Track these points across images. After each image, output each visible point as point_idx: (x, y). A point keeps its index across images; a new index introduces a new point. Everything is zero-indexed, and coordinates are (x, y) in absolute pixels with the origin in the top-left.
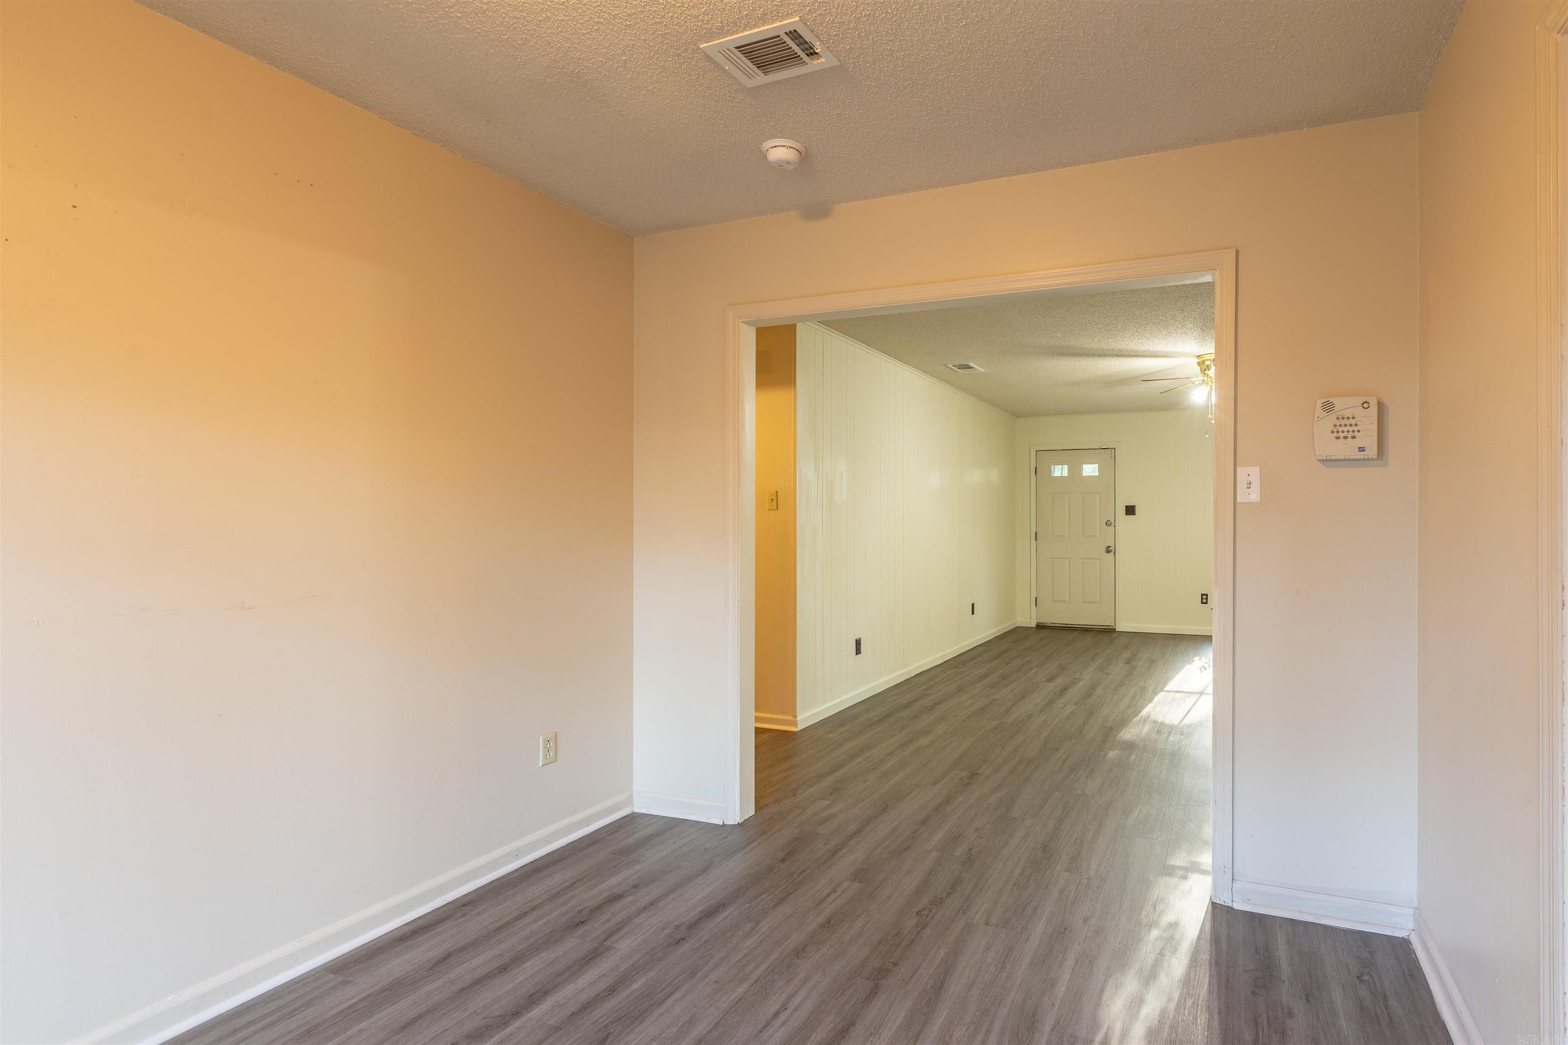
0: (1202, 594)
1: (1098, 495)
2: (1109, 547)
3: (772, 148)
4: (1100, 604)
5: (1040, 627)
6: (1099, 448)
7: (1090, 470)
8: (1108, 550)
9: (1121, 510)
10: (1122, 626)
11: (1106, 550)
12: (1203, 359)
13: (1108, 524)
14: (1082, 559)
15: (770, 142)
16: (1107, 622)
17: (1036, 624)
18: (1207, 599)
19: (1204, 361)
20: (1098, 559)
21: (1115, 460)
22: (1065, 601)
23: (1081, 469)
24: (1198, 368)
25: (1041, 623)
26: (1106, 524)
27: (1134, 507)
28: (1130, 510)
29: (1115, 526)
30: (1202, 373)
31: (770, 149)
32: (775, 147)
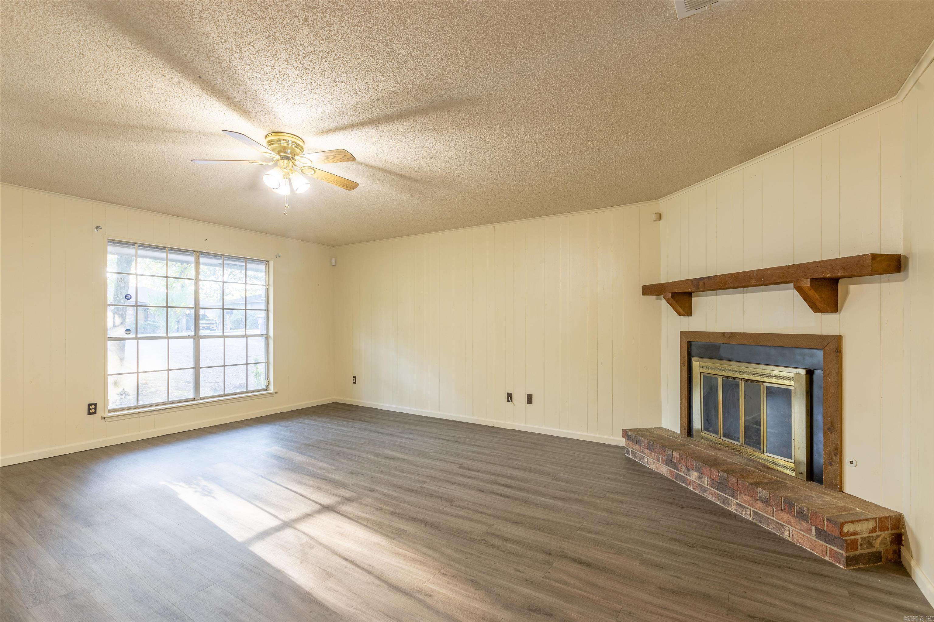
18: (95, 409)
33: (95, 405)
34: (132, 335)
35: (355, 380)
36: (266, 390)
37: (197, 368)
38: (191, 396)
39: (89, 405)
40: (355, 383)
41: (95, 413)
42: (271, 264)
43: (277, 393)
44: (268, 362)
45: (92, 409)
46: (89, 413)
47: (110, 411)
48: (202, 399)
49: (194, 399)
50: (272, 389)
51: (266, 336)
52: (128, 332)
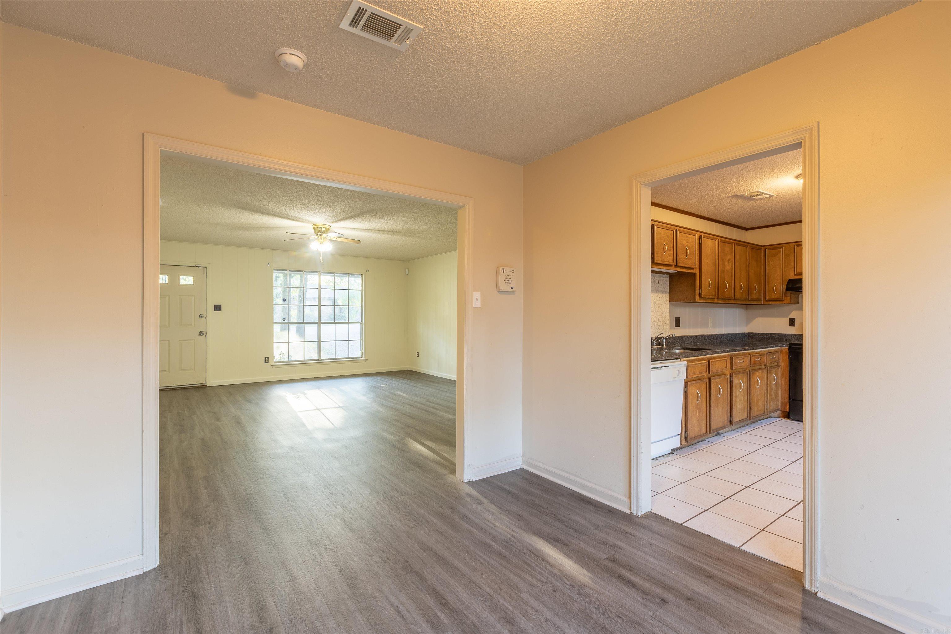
1: (193, 298)
2: (201, 332)
3: (290, 54)
4: (195, 370)
6: (195, 266)
7: (187, 280)
8: (201, 334)
9: (211, 308)
10: (211, 383)
11: (199, 334)
12: (318, 226)
13: (201, 316)
14: (180, 340)
15: (292, 50)
16: (201, 381)
18: (268, 360)
19: (317, 228)
20: (193, 340)
21: (206, 275)
23: (179, 279)
24: (313, 231)
26: (199, 317)
27: (220, 305)
28: (218, 308)
29: (206, 318)
30: (315, 233)
31: (288, 54)
32: (293, 55)
33: (268, 358)
34: (286, 321)
35: (418, 354)
36: (361, 358)
37: (319, 342)
38: (317, 358)
39: (265, 358)
40: (418, 356)
41: (268, 362)
42: (364, 276)
43: (367, 360)
44: (362, 340)
45: (267, 360)
46: (265, 362)
47: (275, 362)
48: (322, 360)
49: (318, 360)
50: (364, 358)
51: (361, 323)
52: (284, 319)
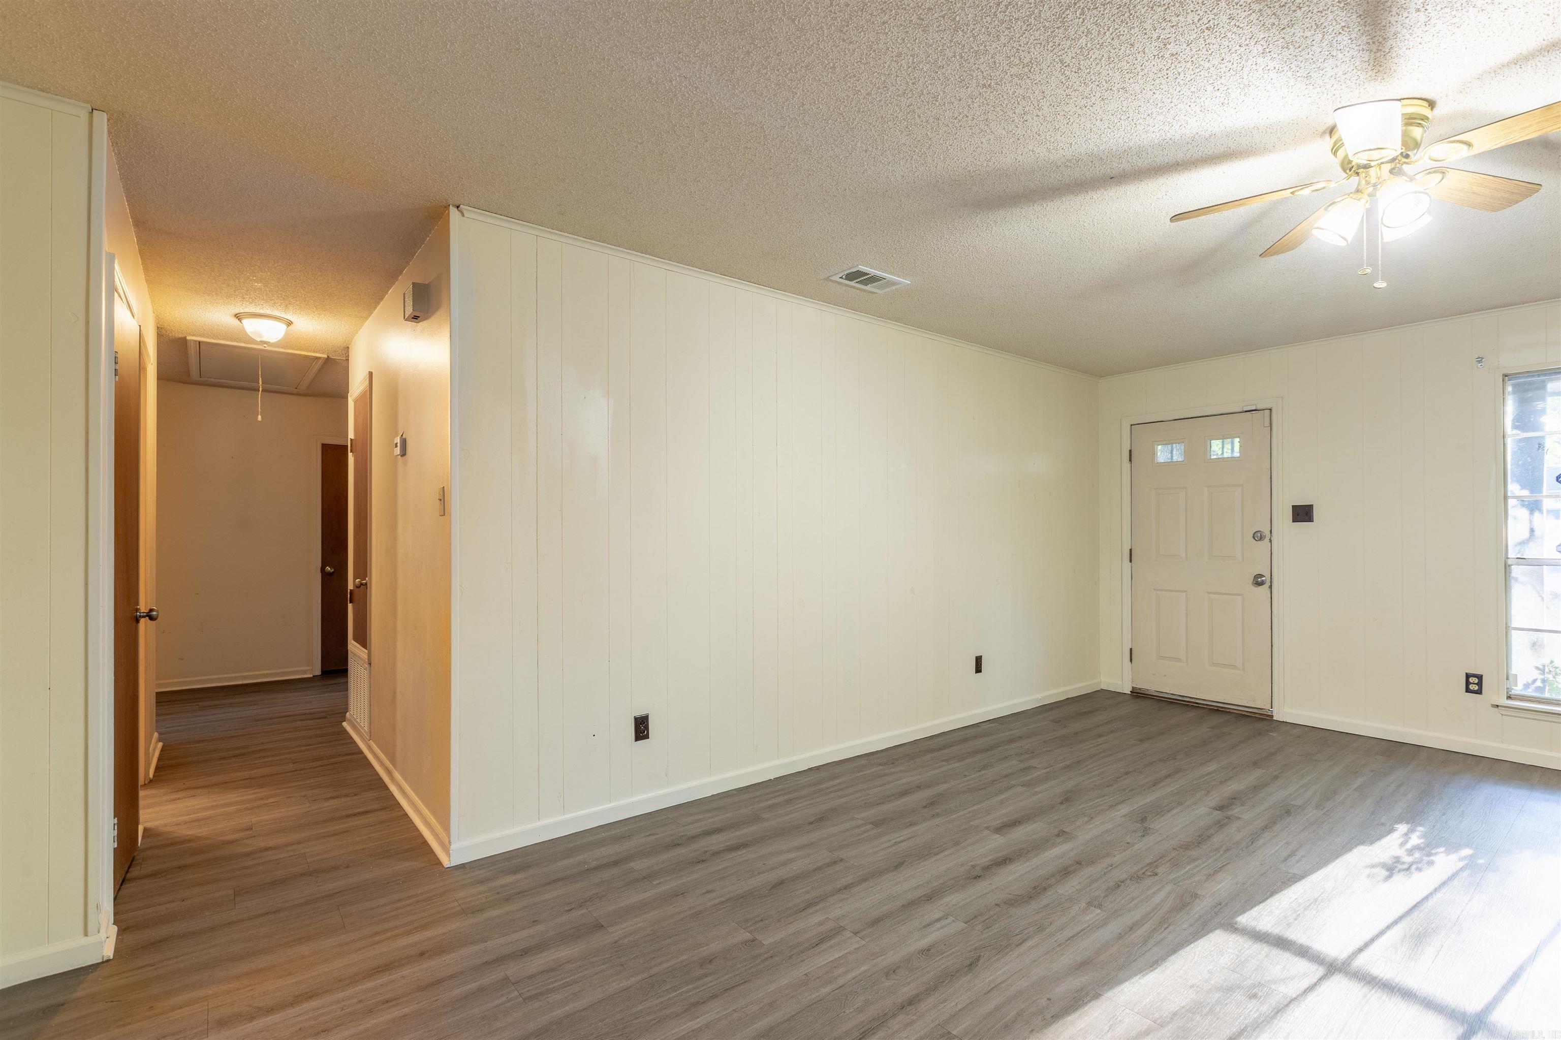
0: (1467, 674)
1: (1238, 489)
2: (1259, 576)
4: (1245, 672)
5: (1137, 694)
6: (1241, 410)
7: (1225, 448)
8: (1258, 581)
9: (1285, 513)
10: (1282, 713)
11: (1254, 581)
13: (1258, 536)
14: (1208, 593)
16: (1256, 700)
17: (1131, 690)
18: (1479, 684)
20: (1239, 596)
21: (1271, 429)
22: (1179, 660)
23: (1207, 449)
25: (1140, 689)
26: (1254, 538)
27: (1310, 507)
28: (1303, 514)
29: (1271, 541)
33: (1481, 679)
39: (1469, 675)
41: (1479, 692)
45: (1474, 684)
46: (1468, 691)
